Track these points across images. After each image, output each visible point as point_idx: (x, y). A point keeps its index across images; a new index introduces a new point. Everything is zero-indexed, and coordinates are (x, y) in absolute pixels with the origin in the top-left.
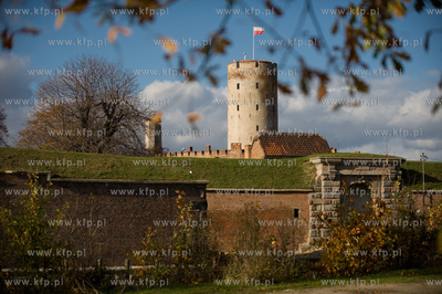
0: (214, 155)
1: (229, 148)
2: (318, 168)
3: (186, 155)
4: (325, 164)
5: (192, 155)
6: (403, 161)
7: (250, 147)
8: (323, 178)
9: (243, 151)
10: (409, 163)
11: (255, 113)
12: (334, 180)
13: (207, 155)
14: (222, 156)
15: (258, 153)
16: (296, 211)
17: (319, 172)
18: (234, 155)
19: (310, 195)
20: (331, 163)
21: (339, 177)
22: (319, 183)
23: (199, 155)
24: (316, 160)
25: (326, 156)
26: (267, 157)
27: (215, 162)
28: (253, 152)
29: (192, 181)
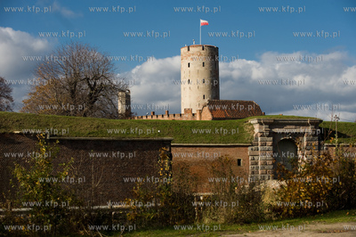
0: (171, 118)
1: (183, 112)
2: (255, 127)
3: (149, 118)
4: (261, 124)
5: (155, 118)
6: (321, 121)
7: (201, 111)
8: (259, 135)
9: (194, 115)
10: (325, 123)
12: (268, 136)
13: (166, 118)
14: (177, 118)
15: (207, 116)
16: (239, 161)
17: (257, 130)
18: (187, 117)
19: (249, 148)
20: (266, 123)
21: (272, 134)
22: (257, 139)
23: (160, 118)
24: (254, 121)
25: (262, 118)
26: (214, 119)
27: (174, 123)
28: (203, 115)
29: (160, 138)
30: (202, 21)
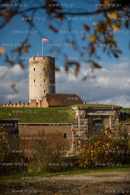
0: (22, 105)
1: (30, 102)
3: (7, 106)
4: (80, 110)
5: (11, 106)
6: (121, 108)
7: (41, 101)
8: (79, 117)
9: (37, 103)
10: (124, 109)
11: (43, 83)
12: (85, 118)
13: (18, 106)
14: (26, 106)
15: (45, 105)
16: (65, 134)
17: (77, 114)
18: (33, 105)
19: (72, 126)
20: (83, 109)
21: (87, 117)
22: (77, 120)
23: (14, 106)
24: (75, 108)
25: (81, 105)
26: (50, 106)
27: (23, 109)
28: (42, 104)
29: (10, 119)
30: (43, 40)
